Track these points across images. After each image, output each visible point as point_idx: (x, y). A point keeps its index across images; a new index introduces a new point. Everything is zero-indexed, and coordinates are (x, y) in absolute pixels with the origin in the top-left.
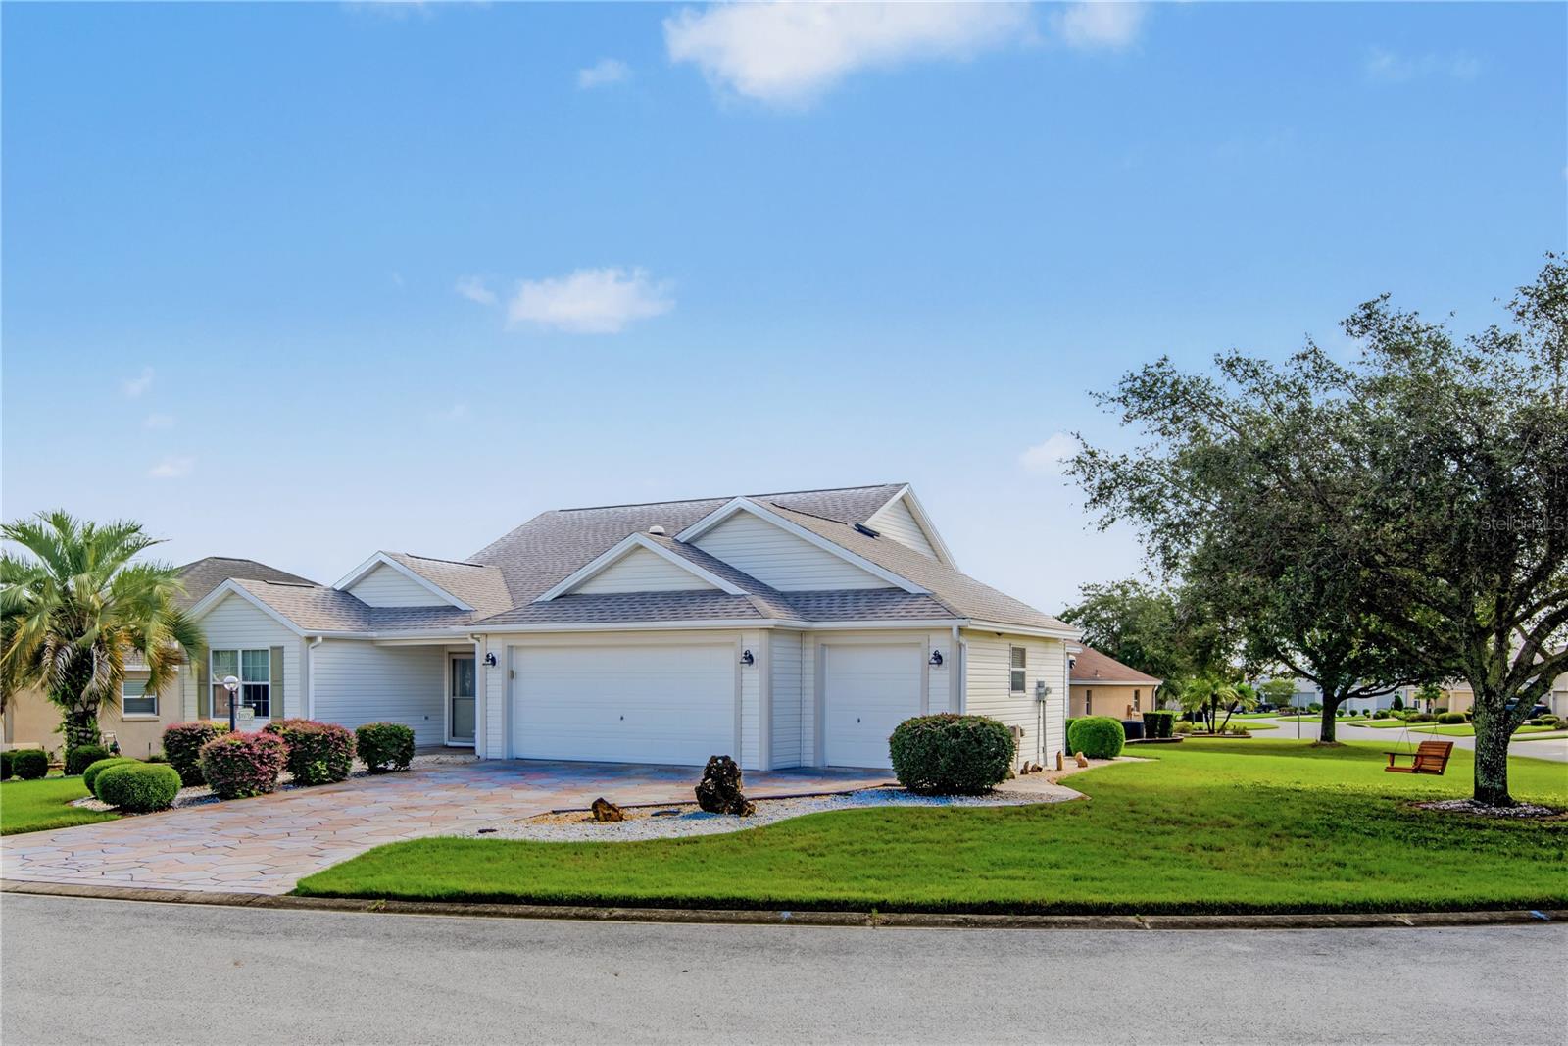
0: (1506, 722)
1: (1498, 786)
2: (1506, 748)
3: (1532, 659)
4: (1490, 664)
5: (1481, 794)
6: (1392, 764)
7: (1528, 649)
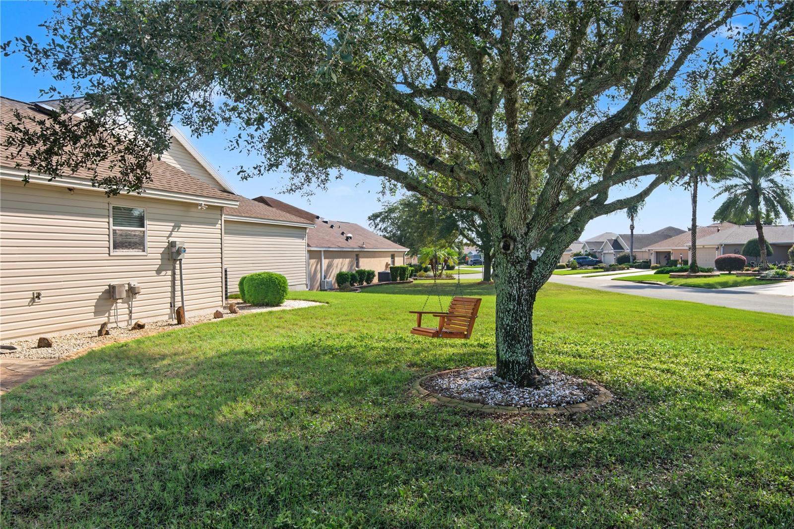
0: (529, 274)
1: (522, 359)
2: (530, 308)
3: (558, 196)
4: (508, 199)
5: (505, 368)
6: (419, 325)
7: (553, 182)
